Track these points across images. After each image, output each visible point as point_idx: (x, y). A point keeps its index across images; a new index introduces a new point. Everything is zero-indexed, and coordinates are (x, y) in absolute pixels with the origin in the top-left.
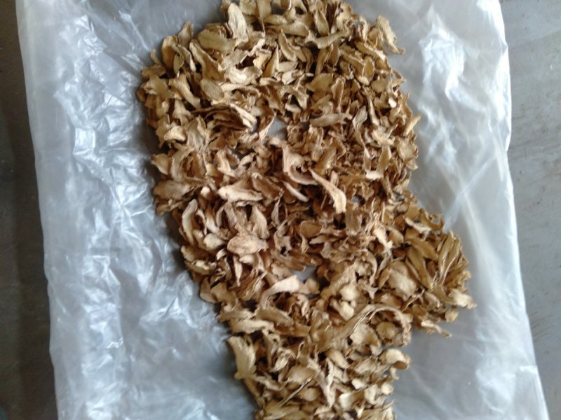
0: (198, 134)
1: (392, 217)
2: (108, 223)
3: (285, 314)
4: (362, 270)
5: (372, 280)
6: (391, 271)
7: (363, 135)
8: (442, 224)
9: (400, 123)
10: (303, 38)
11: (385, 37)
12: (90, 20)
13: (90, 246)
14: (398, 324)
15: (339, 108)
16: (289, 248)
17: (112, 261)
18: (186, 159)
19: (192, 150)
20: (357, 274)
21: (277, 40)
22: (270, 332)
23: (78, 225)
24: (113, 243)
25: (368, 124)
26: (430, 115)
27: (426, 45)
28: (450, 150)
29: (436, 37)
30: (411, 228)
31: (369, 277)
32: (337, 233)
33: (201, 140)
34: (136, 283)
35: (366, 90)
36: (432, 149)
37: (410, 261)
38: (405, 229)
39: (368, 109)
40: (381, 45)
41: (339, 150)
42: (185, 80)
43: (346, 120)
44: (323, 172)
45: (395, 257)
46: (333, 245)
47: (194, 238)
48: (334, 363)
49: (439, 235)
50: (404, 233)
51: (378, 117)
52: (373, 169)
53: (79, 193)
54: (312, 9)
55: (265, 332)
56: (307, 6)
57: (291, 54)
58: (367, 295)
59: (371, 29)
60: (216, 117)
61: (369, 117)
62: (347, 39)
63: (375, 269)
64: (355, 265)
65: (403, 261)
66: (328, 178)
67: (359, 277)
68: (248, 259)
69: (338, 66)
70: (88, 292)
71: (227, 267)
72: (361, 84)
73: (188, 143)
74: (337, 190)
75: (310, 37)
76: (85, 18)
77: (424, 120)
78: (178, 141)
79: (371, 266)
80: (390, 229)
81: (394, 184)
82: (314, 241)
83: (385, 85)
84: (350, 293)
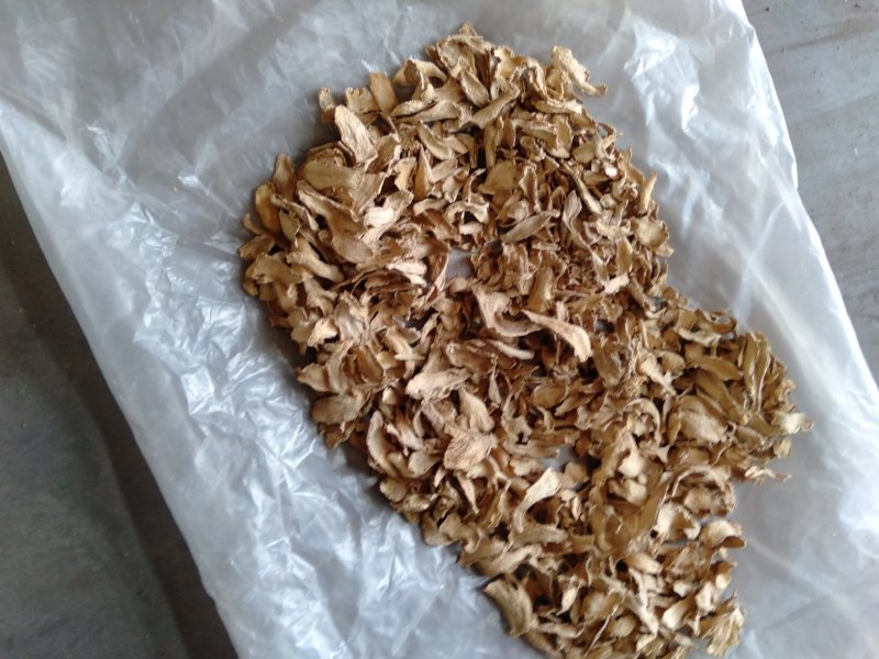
0: (352, 319)
1: (657, 334)
2: (269, 490)
3: (553, 528)
4: (640, 429)
5: (658, 438)
6: (681, 415)
7: (583, 233)
8: (734, 324)
9: (629, 196)
10: (455, 120)
11: (572, 76)
12: (143, 208)
13: (257, 535)
14: (712, 486)
15: (537, 206)
16: (528, 431)
17: (293, 540)
18: (346, 360)
19: (350, 345)
20: (634, 436)
21: (417, 138)
22: (539, 559)
23: (230, 510)
24: (285, 515)
25: (586, 214)
26: (671, 170)
27: (635, 68)
28: (714, 211)
29: (646, 51)
30: (690, 342)
31: (652, 434)
32: (589, 389)
33: (360, 326)
34: (335, 561)
35: (568, 167)
36: (686, 218)
37: (703, 390)
38: (682, 346)
39: (579, 193)
40: (571, 90)
41: (556, 268)
42: (308, 248)
43: (553, 219)
44: (543, 309)
45: (679, 392)
46: (589, 408)
47: (393, 466)
48: (641, 572)
49: (733, 341)
50: (682, 353)
51: (597, 198)
52: (612, 277)
53: (215, 465)
54: (454, 74)
55: (533, 562)
56: (445, 70)
57: (444, 149)
58: (657, 460)
59: (548, 73)
60: (368, 286)
61: (584, 204)
62: (518, 99)
63: (657, 420)
64: (629, 424)
65: (693, 393)
66: (552, 312)
67: (638, 439)
68: (477, 471)
69: (518, 146)
70: (276, 597)
71: (453, 493)
72: (558, 159)
73: (343, 337)
74: (572, 327)
75: (465, 117)
76: (136, 208)
77: (663, 179)
78: (327, 341)
79: (651, 417)
80: (661, 354)
81: (647, 287)
82: (560, 410)
83: (594, 149)
84: (632, 466)
